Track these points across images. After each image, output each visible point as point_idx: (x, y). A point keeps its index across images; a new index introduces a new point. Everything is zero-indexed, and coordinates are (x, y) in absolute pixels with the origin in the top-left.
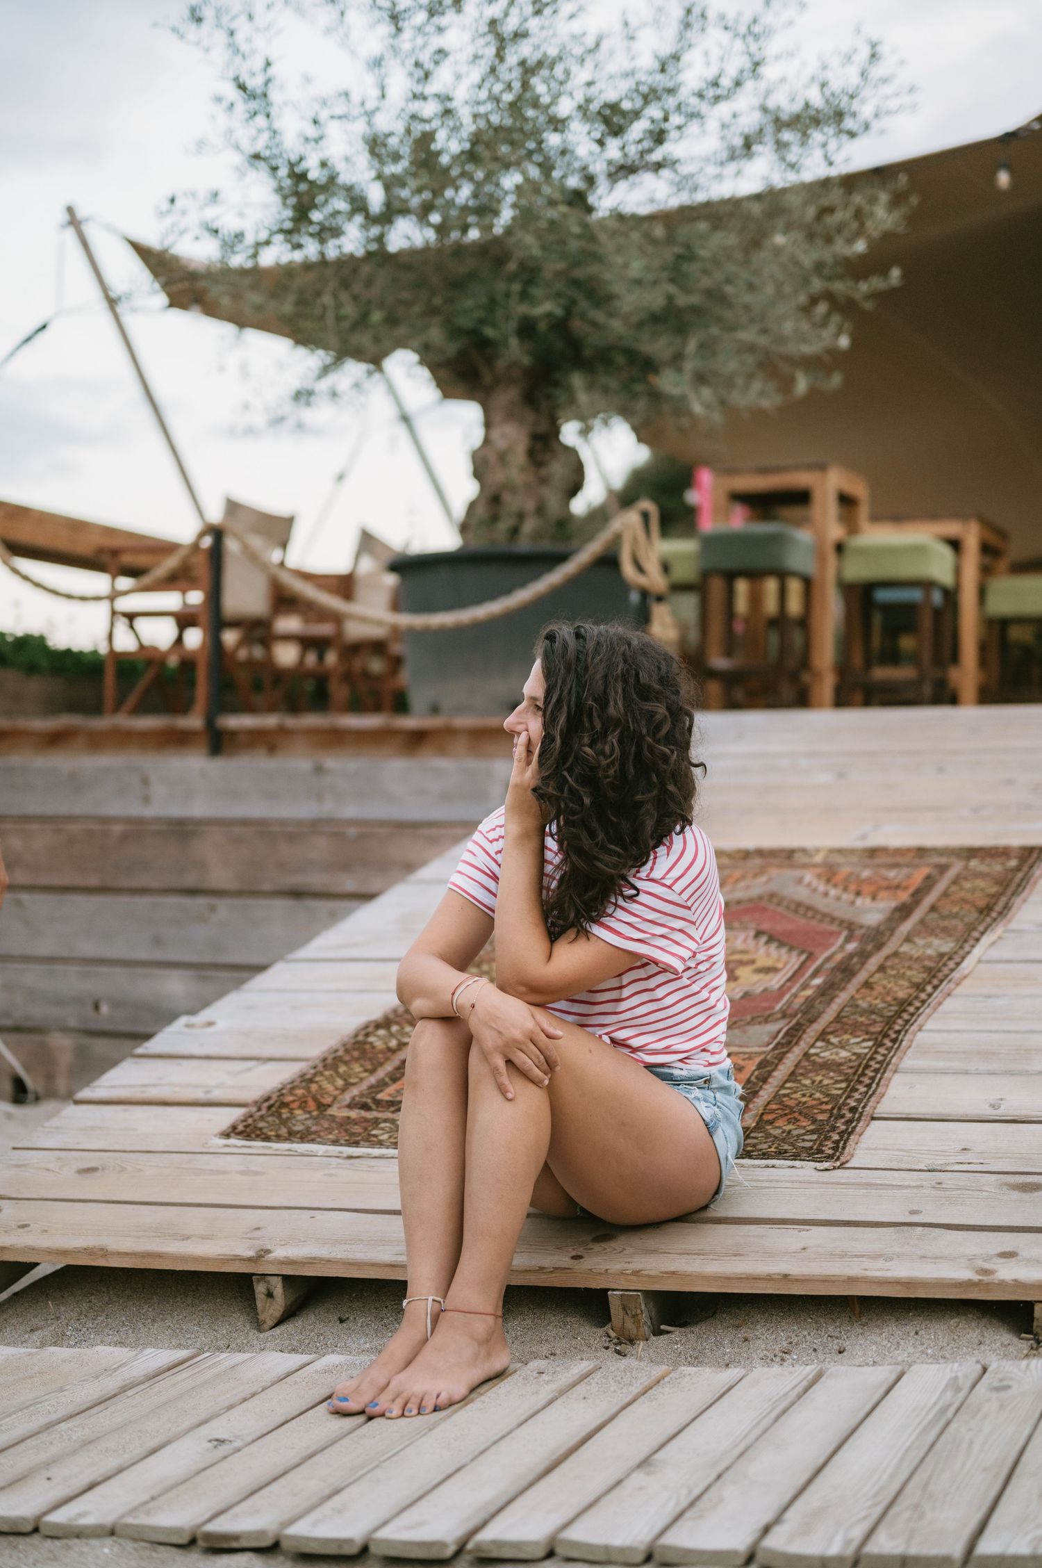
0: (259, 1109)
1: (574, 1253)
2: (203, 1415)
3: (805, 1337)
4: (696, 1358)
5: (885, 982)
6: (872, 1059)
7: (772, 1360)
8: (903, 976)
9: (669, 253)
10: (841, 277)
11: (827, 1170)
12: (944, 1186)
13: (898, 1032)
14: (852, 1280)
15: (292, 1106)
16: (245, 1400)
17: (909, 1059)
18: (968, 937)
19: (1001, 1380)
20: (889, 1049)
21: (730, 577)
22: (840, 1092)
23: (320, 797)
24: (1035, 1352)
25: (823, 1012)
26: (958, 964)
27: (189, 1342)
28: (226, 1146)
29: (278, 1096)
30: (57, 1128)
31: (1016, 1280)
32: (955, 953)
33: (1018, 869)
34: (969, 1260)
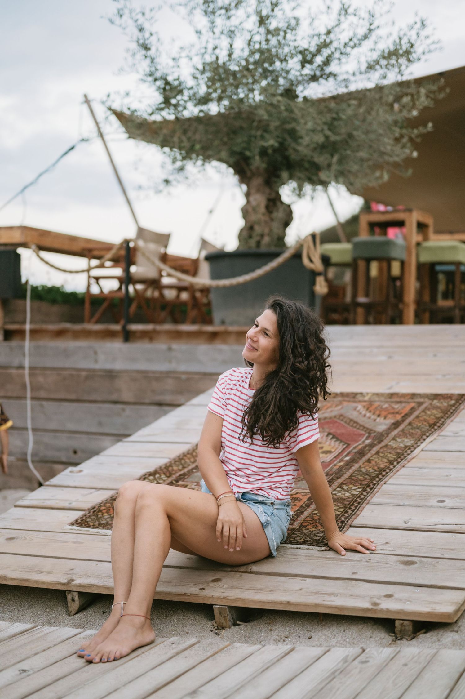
0: (90, 513)
1: (201, 587)
2: (23, 658)
3: (296, 630)
4: (249, 637)
5: (377, 459)
6: (359, 497)
7: (279, 641)
8: (385, 457)
9: (328, 117)
10: (406, 128)
11: (322, 551)
12: (371, 561)
13: (374, 484)
14: (317, 605)
15: (104, 511)
16: (44, 650)
17: (376, 498)
18: (421, 438)
19: (367, 658)
20: (368, 493)
21: (368, 261)
22: (339, 513)
23: (170, 362)
24: (393, 642)
25: (345, 473)
26: (412, 452)
27: (39, 620)
28: (71, 529)
29: (99, 507)
30: (4, 518)
31: (387, 609)
32: (413, 446)
33: (453, 405)
34: (371, 598)
